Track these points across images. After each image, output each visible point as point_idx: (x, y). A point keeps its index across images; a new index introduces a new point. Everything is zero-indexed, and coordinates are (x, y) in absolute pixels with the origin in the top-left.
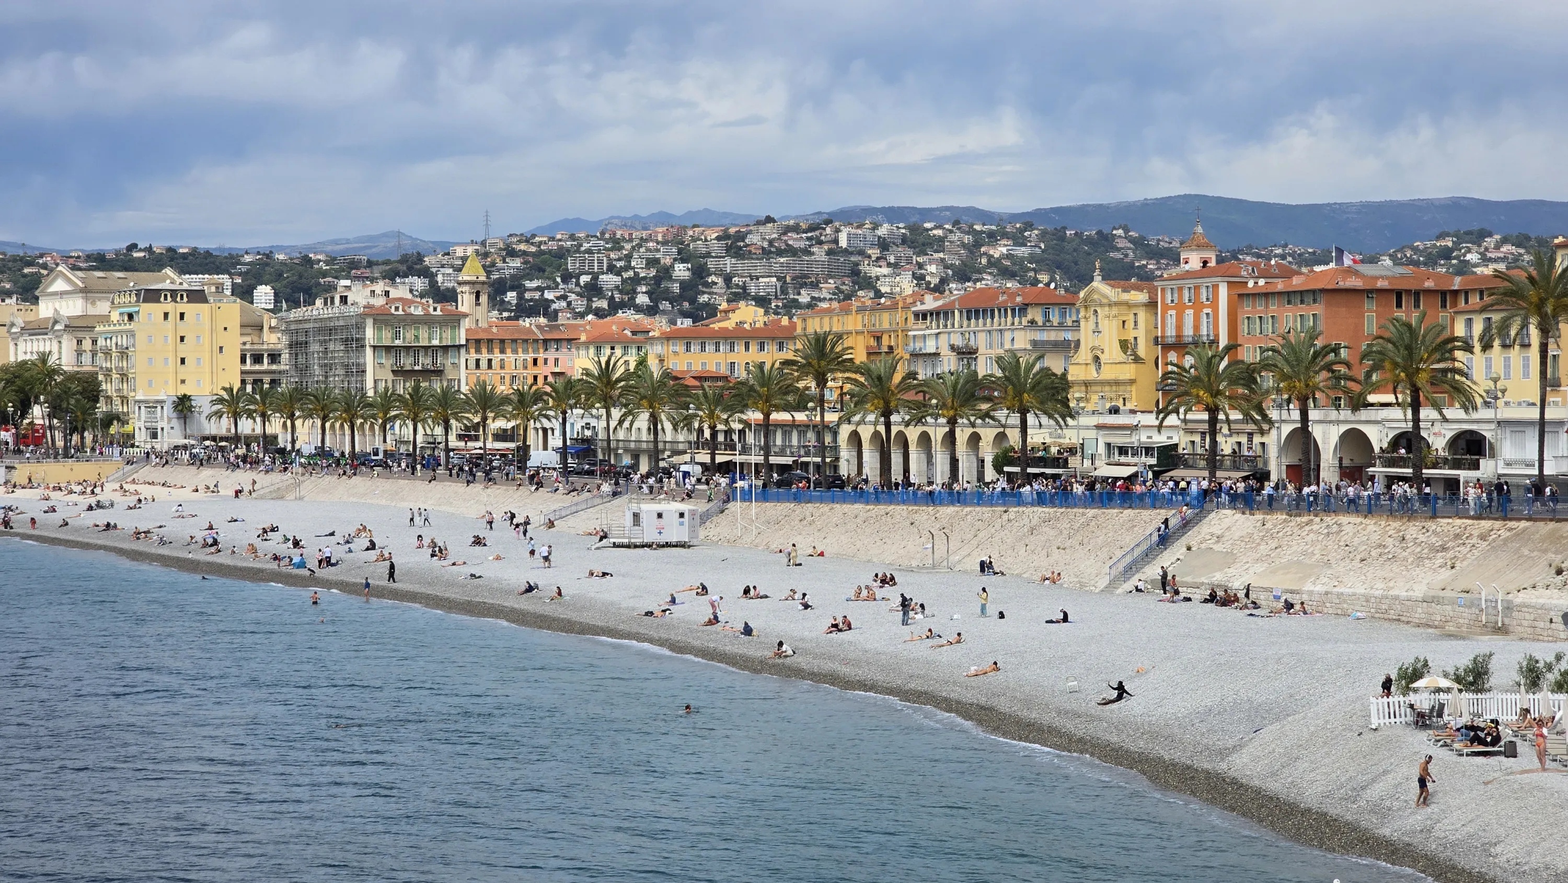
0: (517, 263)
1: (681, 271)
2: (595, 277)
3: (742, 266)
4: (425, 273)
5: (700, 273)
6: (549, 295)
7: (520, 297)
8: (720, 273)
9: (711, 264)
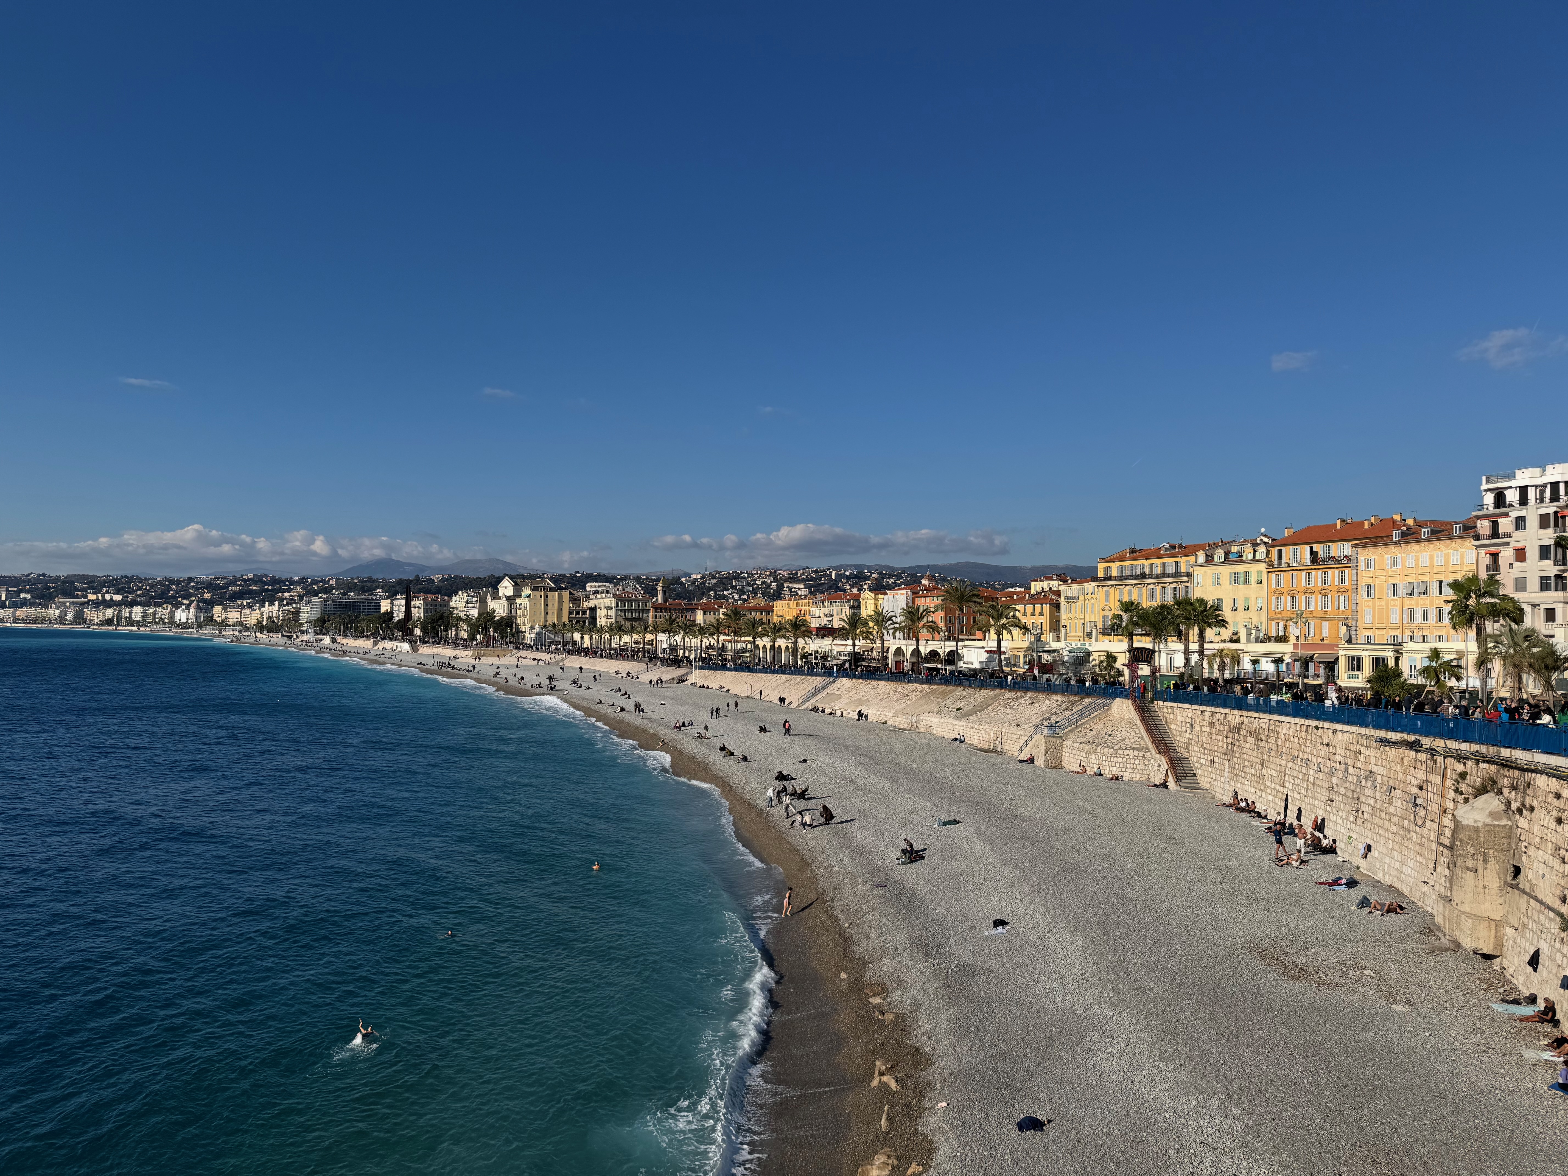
0: (714, 581)
1: (774, 586)
2: (743, 586)
3: (796, 584)
4: (682, 584)
5: (780, 587)
6: (725, 593)
7: (715, 593)
8: (788, 587)
9: (785, 584)
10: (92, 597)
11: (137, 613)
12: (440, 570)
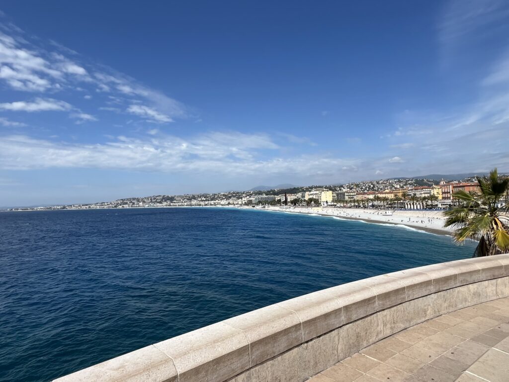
10: (199, 199)
11: (212, 202)
12: (276, 187)
